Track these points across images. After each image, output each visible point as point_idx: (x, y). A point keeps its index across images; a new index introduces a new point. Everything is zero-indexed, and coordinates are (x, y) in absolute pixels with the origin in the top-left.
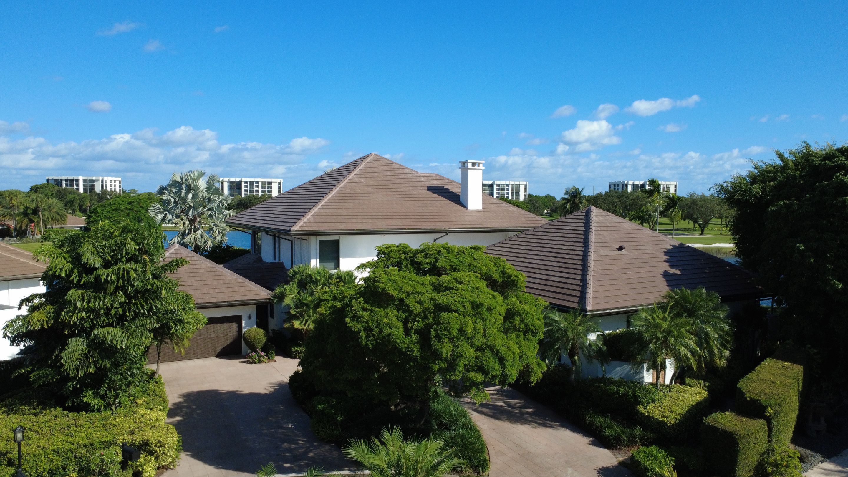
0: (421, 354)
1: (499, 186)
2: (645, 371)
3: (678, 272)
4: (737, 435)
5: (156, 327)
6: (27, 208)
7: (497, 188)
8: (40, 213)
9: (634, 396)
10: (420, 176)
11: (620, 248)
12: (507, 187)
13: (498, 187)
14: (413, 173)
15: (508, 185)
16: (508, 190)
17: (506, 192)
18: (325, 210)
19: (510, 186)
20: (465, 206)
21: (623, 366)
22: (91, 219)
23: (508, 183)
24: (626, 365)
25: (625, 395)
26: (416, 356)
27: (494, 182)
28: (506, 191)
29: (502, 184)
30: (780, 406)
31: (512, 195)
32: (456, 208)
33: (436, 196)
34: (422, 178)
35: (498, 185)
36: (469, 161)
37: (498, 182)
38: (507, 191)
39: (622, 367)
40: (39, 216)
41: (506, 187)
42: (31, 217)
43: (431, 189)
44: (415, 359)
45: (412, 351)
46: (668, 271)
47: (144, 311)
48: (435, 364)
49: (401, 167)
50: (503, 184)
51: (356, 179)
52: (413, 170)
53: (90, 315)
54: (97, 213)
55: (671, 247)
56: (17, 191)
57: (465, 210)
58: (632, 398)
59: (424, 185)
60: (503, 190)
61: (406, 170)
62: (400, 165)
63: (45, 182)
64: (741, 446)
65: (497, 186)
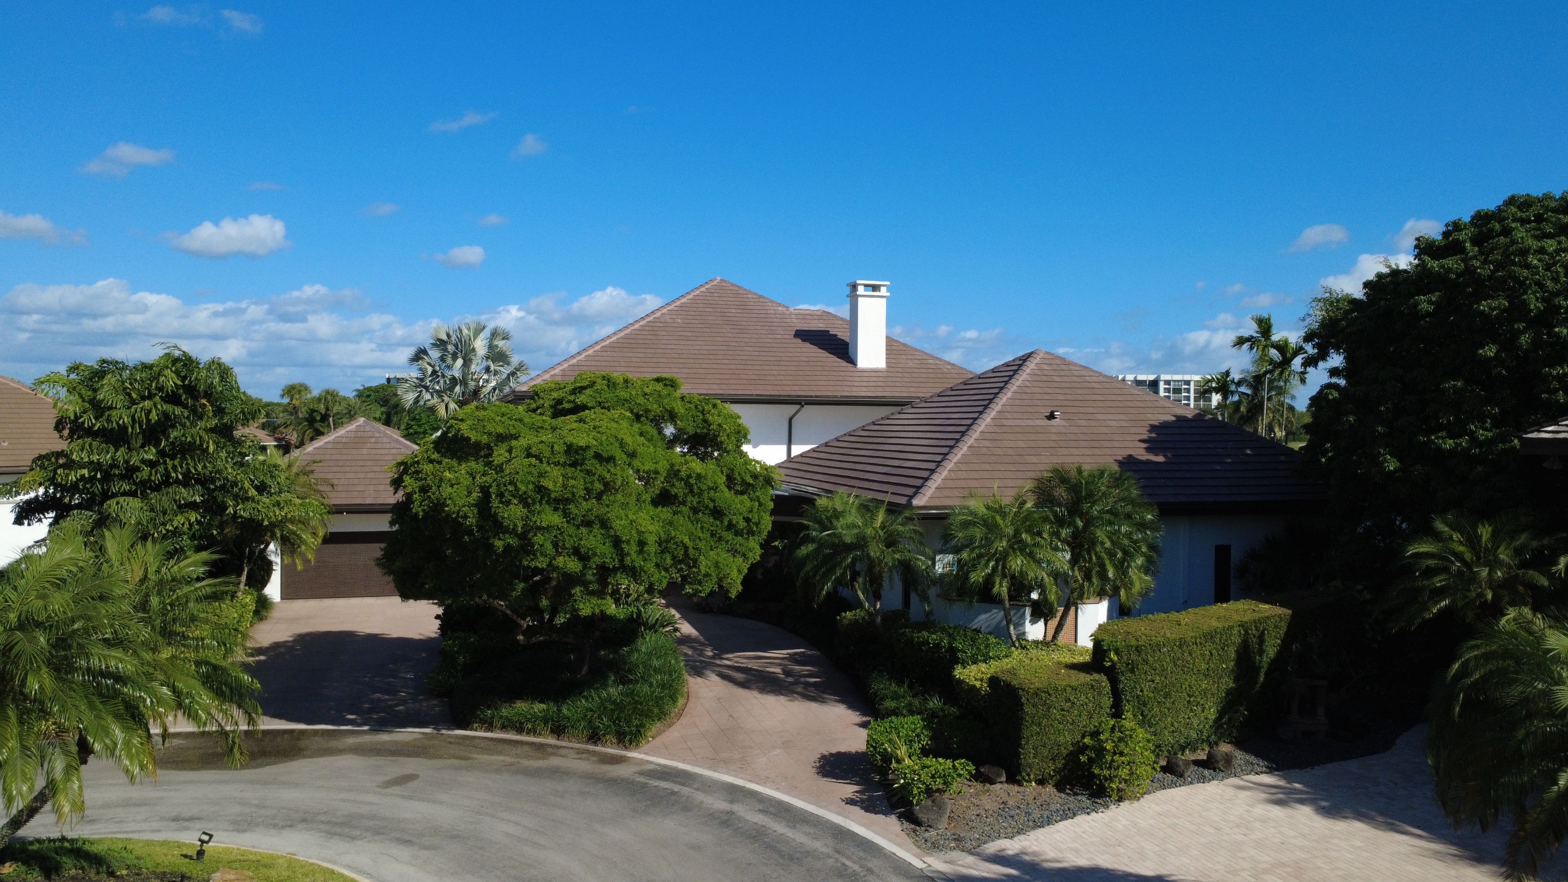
0: (477, 522)
1: (1170, 385)
2: (1027, 622)
3: (1160, 459)
4: (1023, 690)
5: (195, 500)
6: (313, 411)
7: (1165, 389)
8: (331, 419)
9: (952, 651)
10: (792, 314)
11: (1051, 416)
12: (1186, 387)
13: (1167, 386)
14: (780, 308)
15: (1188, 383)
16: (1188, 391)
17: (1184, 396)
18: (589, 363)
19: (1192, 383)
20: (853, 362)
21: (991, 611)
22: (411, 431)
23: (1187, 378)
24: (996, 611)
25: (938, 646)
26: (471, 526)
27: (1159, 377)
28: (1183, 394)
29: (1175, 381)
30: (1138, 652)
31: (1195, 401)
32: (836, 364)
33: (807, 345)
34: (793, 317)
35: (1167, 382)
36: (858, 282)
37: (1168, 377)
38: (1186, 394)
39: (989, 614)
40: (329, 424)
41: (1184, 387)
42: (317, 425)
43: (804, 335)
44: (470, 532)
45: (466, 517)
46: (1138, 457)
47: (177, 475)
48: (499, 539)
49: (761, 300)
50: (1179, 381)
51: (668, 317)
52: (779, 305)
53: (96, 475)
54: (419, 420)
55: (1174, 419)
56: (301, 385)
57: (853, 369)
58: (947, 651)
59: (791, 329)
60: (1177, 391)
61: (770, 304)
62: (761, 297)
63: (384, 382)
64: (1027, 709)
65: (1165, 384)
